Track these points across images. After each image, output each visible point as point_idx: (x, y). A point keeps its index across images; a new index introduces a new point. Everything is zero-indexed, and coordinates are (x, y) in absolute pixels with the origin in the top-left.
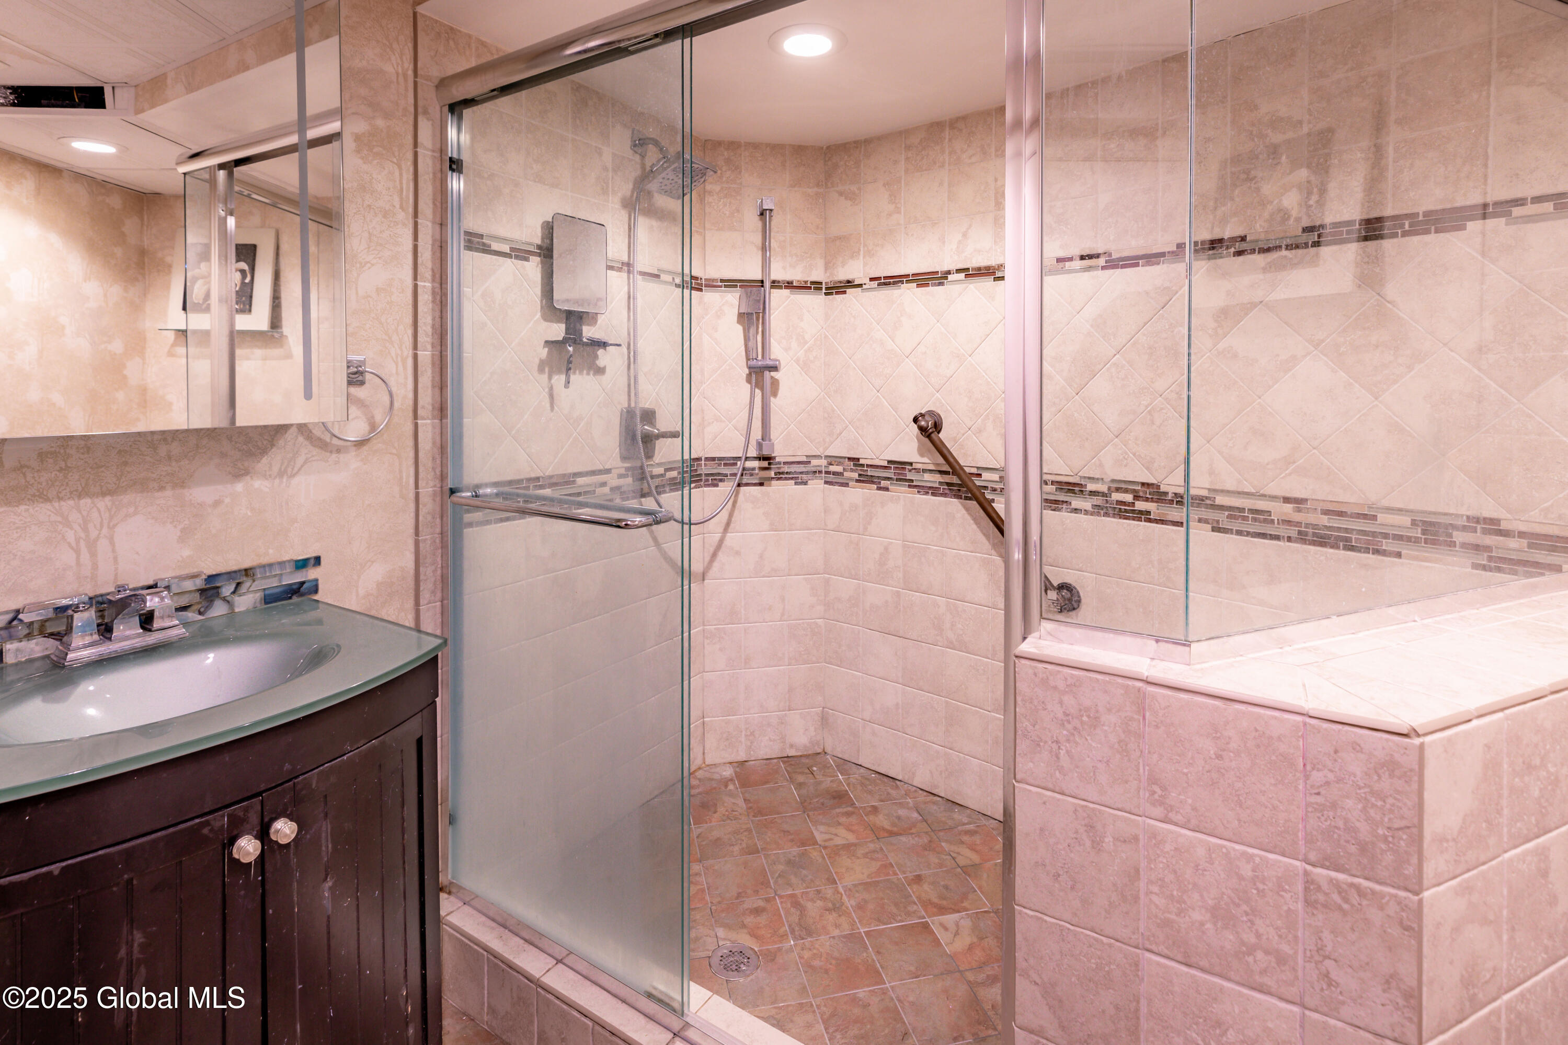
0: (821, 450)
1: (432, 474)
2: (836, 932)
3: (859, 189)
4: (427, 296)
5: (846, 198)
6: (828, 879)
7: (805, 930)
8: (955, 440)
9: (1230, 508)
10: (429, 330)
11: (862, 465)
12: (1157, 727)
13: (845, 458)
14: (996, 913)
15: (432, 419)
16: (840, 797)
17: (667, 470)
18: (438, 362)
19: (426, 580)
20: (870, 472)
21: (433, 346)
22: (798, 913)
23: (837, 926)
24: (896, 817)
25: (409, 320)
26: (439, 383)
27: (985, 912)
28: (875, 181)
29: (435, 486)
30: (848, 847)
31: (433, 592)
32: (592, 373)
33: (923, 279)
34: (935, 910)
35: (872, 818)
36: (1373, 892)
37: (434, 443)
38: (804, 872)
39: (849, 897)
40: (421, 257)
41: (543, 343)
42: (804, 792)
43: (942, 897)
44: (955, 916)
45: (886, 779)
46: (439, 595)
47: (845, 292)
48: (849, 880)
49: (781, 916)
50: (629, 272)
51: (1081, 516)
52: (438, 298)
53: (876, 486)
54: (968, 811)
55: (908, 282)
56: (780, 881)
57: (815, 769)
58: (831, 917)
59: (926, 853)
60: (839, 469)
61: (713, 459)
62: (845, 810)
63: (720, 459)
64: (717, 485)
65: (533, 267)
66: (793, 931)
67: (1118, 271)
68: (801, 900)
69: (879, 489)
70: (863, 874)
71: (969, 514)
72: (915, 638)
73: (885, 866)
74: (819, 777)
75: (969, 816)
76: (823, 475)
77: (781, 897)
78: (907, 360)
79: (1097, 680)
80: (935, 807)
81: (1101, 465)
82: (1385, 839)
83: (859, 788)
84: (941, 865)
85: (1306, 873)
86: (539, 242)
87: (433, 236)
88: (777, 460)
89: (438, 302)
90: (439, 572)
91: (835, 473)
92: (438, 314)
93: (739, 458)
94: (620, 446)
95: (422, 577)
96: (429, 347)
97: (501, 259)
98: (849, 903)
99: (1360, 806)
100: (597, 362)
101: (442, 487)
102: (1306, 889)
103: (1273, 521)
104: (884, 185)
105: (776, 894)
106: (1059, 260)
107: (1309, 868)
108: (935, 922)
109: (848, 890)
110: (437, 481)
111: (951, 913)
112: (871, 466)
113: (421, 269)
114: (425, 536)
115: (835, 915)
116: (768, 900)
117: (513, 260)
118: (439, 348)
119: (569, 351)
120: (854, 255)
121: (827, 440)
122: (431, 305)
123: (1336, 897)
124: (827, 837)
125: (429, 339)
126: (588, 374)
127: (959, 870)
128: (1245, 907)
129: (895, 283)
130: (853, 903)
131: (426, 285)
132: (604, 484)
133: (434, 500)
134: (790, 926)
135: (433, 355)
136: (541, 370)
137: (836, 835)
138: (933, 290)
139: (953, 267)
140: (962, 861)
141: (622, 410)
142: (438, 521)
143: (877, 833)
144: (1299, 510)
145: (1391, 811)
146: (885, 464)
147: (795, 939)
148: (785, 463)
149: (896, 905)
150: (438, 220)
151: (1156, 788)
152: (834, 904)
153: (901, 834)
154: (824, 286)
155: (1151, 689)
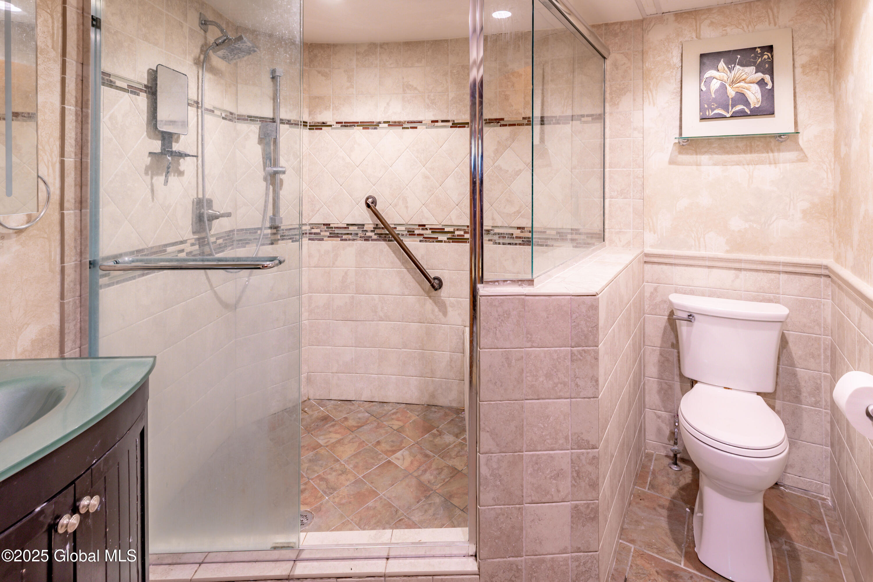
0: (307, 220)
1: (74, 251)
2: (348, 483)
3: (330, 71)
4: (71, 117)
5: (322, 75)
6: (334, 461)
7: (332, 489)
8: (383, 211)
9: (499, 234)
10: (73, 142)
11: (332, 228)
12: (529, 312)
13: (321, 224)
14: (417, 443)
15: (75, 210)
16: (325, 419)
17: (217, 239)
18: (79, 167)
19: (69, 333)
20: (337, 231)
21: (76, 155)
22: (325, 483)
23: (347, 480)
24: (358, 418)
25: (57, 134)
26: (80, 182)
27: (413, 445)
28: (339, 68)
29: (76, 260)
30: (339, 441)
31: (74, 341)
32: (176, 174)
33: (366, 125)
34: (391, 453)
35: (346, 423)
36: (588, 350)
37: (76, 228)
38: (320, 462)
39: (348, 464)
40: (68, 87)
41: (148, 154)
42: (304, 423)
43: (392, 446)
44: (401, 452)
45: (346, 402)
46: (78, 342)
47: (321, 129)
48: (345, 457)
49: (316, 488)
50: (198, 107)
51: (443, 244)
52: (80, 118)
53: (340, 239)
54: (391, 404)
55: (358, 126)
56: (309, 472)
57: (306, 409)
58: (343, 477)
59: (378, 430)
60: (318, 231)
61: (242, 230)
62: (331, 424)
63: (246, 230)
64: (245, 247)
65: (142, 100)
66: (325, 493)
67: (457, 129)
68: (323, 476)
69: (342, 240)
70: (351, 451)
71: (391, 249)
72: (362, 319)
73: (361, 443)
74: (310, 413)
75: (392, 406)
76: (308, 235)
77: (312, 479)
78: (358, 168)
79: (510, 298)
80: (375, 407)
81: (451, 219)
82: (591, 332)
83: (334, 411)
84: (387, 433)
85: (571, 350)
86: (146, 83)
87: (76, 72)
88: (282, 228)
89: (80, 122)
90: (78, 326)
91: (315, 234)
92: (79, 130)
93: (260, 229)
94: (192, 224)
95: (66, 331)
96: (73, 155)
97: (122, 93)
98: (349, 467)
99: (585, 322)
100: (180, 168)
101: (81, 261)
102: (571, 356)
103: (514, 237)
104: (345, 71)
105: (309, 479)
106: (432, 122)
107: (572, 348)
108: (392, 459)
109: (347, 462)
110: (78, 256)
111: (398, 452)
112: (337, 228)
113: (67, 96)
114: (69, 299)
115: (344, 475)
116: (306, 484)
117: (129, 94)
118: (80, 156)
119: (169, 160)
120: (327, 108)
121: (311, 214)
122: (74, 124)
123: (579, 356)
124: (326, 441)
125: (73, 150)
126: (174, 176)
127: (395, 432)
128: (555, 370)
129: (350, 126)
130: (351, 466)
131: (71, 109)
132: (182, 251)
133: (75, 271)
134: (323, 491)
135: (76, 161)
136: (146, 173)
137: (331, 438)
138: (371, 131)
139: (382, 120)
140: (395, 427)
141: (193, 199)
142: (78, 287)
143: (351, 429)
144: (522, 232)
145: (592, 321)
146: (345, 226)
147: (328, 495)
148: (286, 230)
149: (372, 458)
150: (80, 60)
151: (529, 336)
152: (342, 471)
153: (363, 426)
154: (308, 124)
155: (527, 298)
